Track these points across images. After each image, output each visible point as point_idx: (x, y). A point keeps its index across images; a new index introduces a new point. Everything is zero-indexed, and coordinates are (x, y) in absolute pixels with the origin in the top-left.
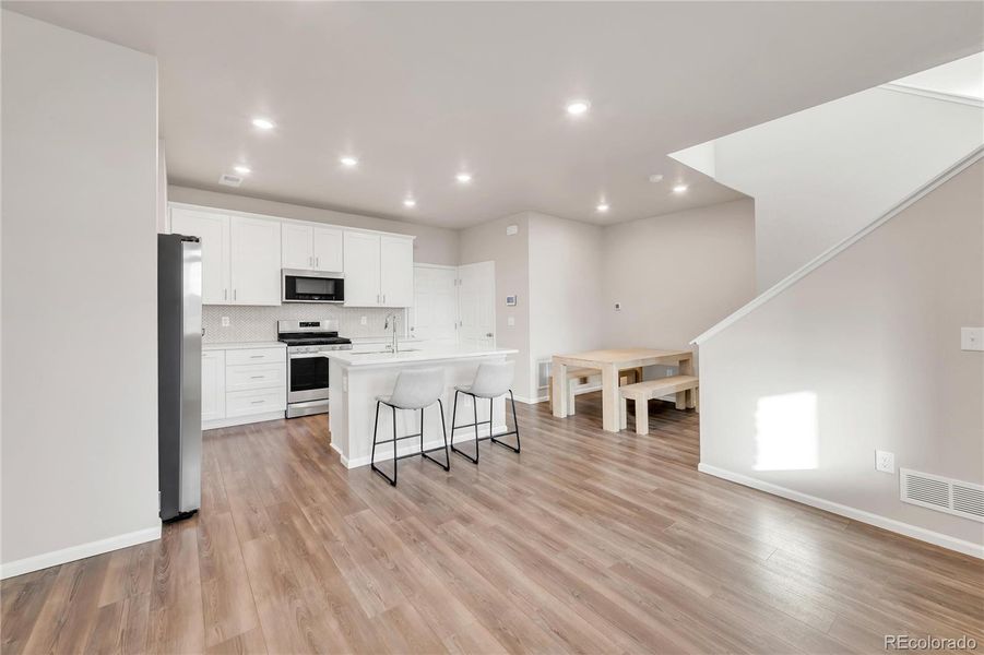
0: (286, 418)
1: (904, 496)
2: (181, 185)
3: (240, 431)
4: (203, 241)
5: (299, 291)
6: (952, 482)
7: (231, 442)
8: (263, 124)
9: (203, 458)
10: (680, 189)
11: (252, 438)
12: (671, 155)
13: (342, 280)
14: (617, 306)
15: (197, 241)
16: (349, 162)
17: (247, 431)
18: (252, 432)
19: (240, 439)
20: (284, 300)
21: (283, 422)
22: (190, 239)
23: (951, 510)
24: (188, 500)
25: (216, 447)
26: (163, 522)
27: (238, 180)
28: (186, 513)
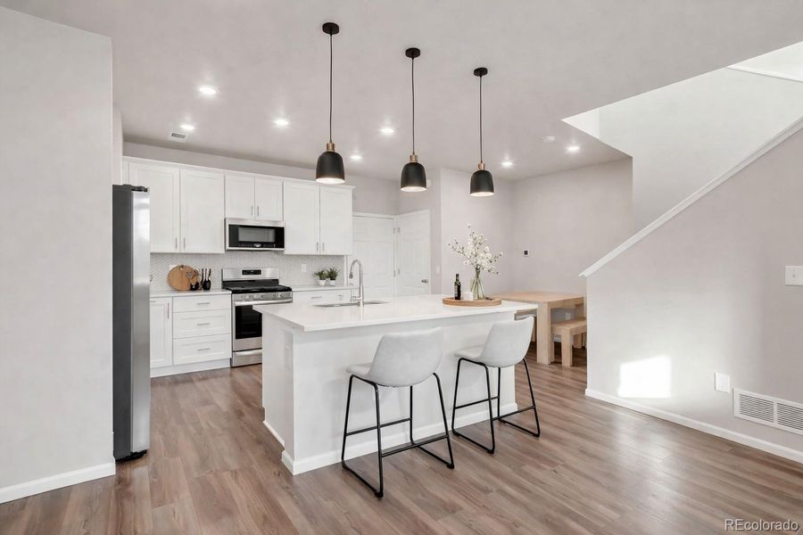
0: (232, 367)
1: (737, 413)
2: (134, 142)
3: (187, 379)
4: (150, 191)
5: (241, 238)
6: (775, 400)
7: (179, 389)
8: (208, 91)
9: (152, 404)
10: (573, 149)
11: (199, 384)
12: (563, 120)
13: (283, 228)
14: (526, 253)
15: (146, 190)
16: (281, 123)
17: (194, 378)
18: (200, 380)
19: (188, 386)
20: (228, 248)
21: (229, 370)
22: (140, 189)
23: (775, 424)
24: (139, 441)
25: (164, 392)
26: (116, 461)
27: (184, 137)
28: (136, 453)
